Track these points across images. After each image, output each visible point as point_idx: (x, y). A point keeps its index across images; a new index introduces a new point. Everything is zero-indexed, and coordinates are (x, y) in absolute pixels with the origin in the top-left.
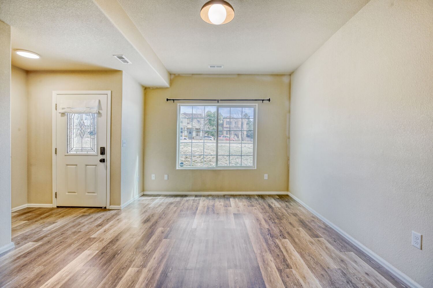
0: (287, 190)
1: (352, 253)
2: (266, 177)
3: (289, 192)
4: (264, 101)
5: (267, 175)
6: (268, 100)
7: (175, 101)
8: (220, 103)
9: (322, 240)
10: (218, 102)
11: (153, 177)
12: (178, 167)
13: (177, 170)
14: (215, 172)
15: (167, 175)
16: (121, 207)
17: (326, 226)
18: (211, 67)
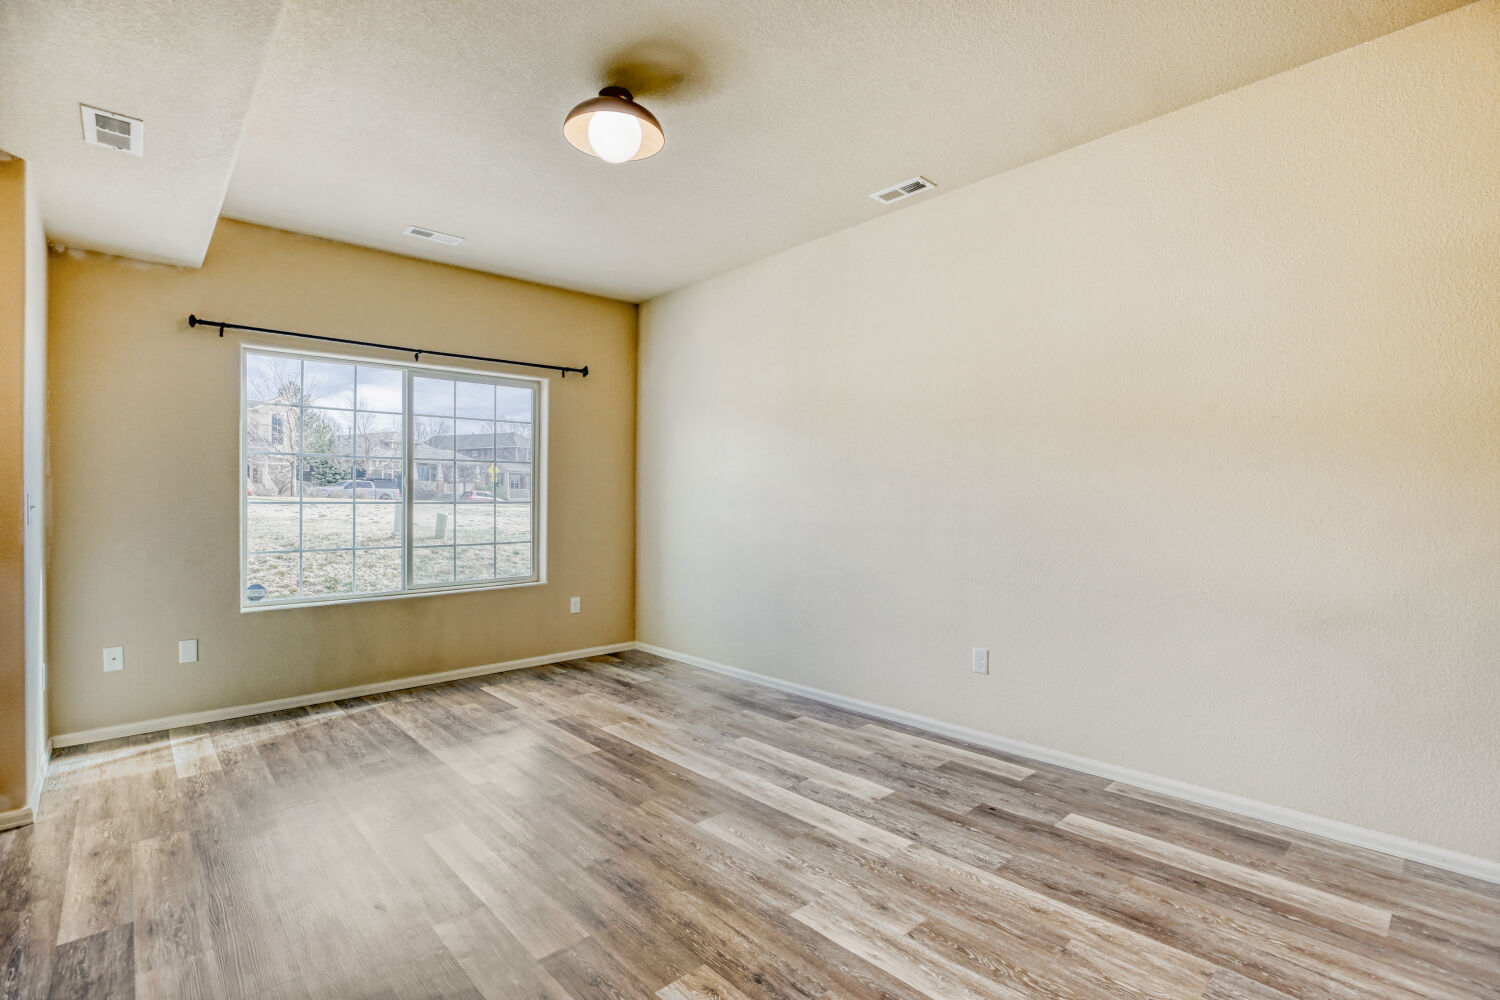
0: (632, 632)
1: (869, 725)
2: (575, 604)
3: (640, 640)
4: (567, 374)
5: (578, 599)
6: (580, 371)
7: (225, 329)
8: (424, 362)
9: (804, 718)
10: (417, 356)
11: (112, 659)
12: (246, 607)
13: (247, 615)
14: (411, 606)
15: (195, 641)
16: (29, 815)
17: (788, 695)
18: (414, 232)
